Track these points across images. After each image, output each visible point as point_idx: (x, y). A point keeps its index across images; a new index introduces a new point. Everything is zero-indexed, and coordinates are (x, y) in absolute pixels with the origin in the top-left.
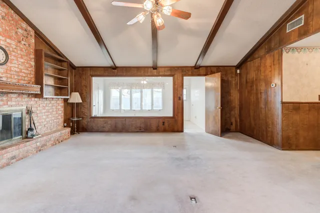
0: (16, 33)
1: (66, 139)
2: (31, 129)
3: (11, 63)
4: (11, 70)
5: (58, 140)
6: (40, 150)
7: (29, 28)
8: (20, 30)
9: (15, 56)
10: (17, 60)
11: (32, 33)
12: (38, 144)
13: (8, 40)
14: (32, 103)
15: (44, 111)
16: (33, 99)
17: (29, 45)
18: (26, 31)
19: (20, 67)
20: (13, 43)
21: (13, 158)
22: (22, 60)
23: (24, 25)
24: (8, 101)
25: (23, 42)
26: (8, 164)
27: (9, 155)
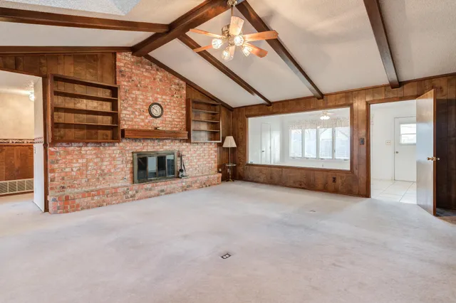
0: (170, 89)
1: (215, 184)
2: (181, 170)
3: (166, 115)
4: (165, 121)
5: (205, 183)
6: (186, 190)
7: (181, 82)
8: (173, 86)
9: (169, 108)
10: (171, 112)
11: (184, 85)
12: (184, 184)
13: (164, 97)
14: (183, 147)
15: (195, 155)
16: (184, 144)
17: (181, 97)
18: (178, 85)
19: (173, 117)
20: (168, 98)
21: (162, 191)
22: (175, 111)
23: (177, 81)
24: (163, 145)
25: (175, 96)
26: (158, 195)
27: (160, 188)
